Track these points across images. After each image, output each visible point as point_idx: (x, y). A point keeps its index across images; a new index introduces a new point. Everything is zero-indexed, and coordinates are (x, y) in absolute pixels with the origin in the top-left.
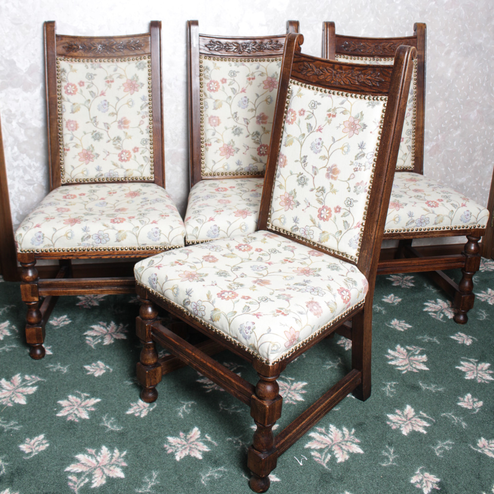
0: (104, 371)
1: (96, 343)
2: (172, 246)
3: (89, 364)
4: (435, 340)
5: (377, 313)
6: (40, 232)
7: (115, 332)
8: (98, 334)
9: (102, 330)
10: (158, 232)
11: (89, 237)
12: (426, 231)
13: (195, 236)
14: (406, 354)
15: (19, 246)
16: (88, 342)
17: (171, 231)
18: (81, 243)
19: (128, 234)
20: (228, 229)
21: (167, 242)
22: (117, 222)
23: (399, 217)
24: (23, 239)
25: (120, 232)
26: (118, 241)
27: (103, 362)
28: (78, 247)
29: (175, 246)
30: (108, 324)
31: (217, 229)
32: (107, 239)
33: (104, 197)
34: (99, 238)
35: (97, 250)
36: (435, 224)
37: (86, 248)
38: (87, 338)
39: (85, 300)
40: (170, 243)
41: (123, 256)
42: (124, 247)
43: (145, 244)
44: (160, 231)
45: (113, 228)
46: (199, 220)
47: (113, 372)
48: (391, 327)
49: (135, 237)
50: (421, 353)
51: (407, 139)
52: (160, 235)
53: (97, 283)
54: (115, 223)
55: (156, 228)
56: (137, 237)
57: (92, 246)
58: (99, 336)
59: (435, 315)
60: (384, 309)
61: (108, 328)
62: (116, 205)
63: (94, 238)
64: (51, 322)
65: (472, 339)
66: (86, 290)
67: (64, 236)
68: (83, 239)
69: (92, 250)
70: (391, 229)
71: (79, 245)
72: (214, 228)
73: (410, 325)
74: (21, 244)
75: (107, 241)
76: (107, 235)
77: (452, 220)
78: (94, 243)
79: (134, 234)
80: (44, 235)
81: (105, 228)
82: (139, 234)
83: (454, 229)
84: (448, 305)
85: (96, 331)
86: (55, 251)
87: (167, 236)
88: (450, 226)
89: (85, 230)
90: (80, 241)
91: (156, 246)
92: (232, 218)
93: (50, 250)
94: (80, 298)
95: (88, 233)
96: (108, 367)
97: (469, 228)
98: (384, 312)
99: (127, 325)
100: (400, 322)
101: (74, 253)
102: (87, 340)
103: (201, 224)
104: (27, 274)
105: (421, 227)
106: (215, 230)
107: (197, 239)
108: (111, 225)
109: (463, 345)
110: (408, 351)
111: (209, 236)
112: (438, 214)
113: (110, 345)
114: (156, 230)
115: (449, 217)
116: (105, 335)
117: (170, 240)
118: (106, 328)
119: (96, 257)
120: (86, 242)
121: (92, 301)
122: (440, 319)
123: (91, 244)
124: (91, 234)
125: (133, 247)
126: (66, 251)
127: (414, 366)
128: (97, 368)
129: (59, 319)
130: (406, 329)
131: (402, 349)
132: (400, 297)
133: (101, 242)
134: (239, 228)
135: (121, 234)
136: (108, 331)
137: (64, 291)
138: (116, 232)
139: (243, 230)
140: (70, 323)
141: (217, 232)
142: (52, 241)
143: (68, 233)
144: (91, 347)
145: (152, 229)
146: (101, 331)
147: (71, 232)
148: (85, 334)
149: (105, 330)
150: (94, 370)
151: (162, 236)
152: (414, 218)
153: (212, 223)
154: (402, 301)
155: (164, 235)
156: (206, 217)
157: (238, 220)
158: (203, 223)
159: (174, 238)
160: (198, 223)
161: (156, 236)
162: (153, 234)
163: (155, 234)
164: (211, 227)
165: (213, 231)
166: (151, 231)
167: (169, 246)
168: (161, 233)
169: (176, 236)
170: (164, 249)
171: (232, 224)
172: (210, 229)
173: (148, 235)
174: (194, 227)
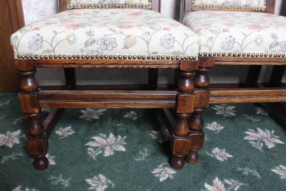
0: (106, 187)
1: (97, 154)
2: (185, 56)
3: (91, 177)
6: (38, 35)
7: (115, 143)
8: (99, 146)
9: (102, 141)
10: (171, 39)
11: (94, 42)
13: (208, 47)
15: (15, 51)
16: (89, 153)
17: (186, 38)
18: (85, 49)
19: (138, 39)
20: (243, 42)
21: (181, 50)
22: (125, 27)
24: (19, 43)
25: (128, 37)
26: (126, 47)
27: (104, 175)
28: (81, 54)
29: (189, 56)
30: (108, 136)
31: (232, 40)
32: (114, 45)
33: (108, 15)
34: (105, 43)
35: (101, 58)
37: (90, 55)
38: (89, 149)
39: (87, 113)
40: (184, 52)
41: (130, 66)
42: (133, 55)
43: (156, 53)
44: (174, 38)
45: (121, 33)
46: (213, 31)
47: (115, 188)
49: (146, 44)
52: (173, 43)
53: (101, 95)
54: (123, 28)
55: (170, 34)
56: (148, 43)
57: (96, 53)
58: (100, 147)
61: (108, 140)
62: (119, 20)
63: (100, 43)
64: (57, 132)
66: (89, 103)
67: (66, 40)
68: (86, 44)
69: (97, 58)
71: (82, 51)
72: (229, 39)
74: (17, 49)
75: (113, 47)
76: (114, 40)
78: (99, 50)
79: (145, 40)
80: (42, 38)
81: (112, 32)
82: (150, 40)
85: (96, 142)
86: (55, 58)
87: (182, 44)
89: (89, 33)
90: (83, 47)
91: (167, 55)
92: (247, 31)
93: (49, 56)
94: (83, 111)
95: (93, 37)
96: (109, 181)
99: (125, 137)
101: (77, 60)
102: (89, 151)
103: (215, 34)
104: (26, 84)
106: (230, 42)
107: (210, 50)
108: (118, 30)
111: (222, 48)
113: (111, 157)
114: (169, 36)
116: (105, 146)
117: (184, 49)
118: (106, 140)
119: (101, 66)
120: (90, 48)
121: (93, 114)
123: (95, 50)
124: (96, 39)
125: (142, 55)
126: (67, 58)
128: (98, 182)
129: (64, 130)
133: (106, 49)
134: (254, 42)
135: (130, 39)
136: (108, 142)
137: (66, 103)
138: (125, 37)
139: (259, 43)
140: (74, 134)
141: (231, 44)
142: (51, 45)
143: (70, 37)
144: (92, 158)
145: (165, 35)
146: (101, 143)
147: (74, 35)
148: (87, 144)
149: (105, 141)
150: (95, 185)
151: (176, 44)
153: (227, 34)
155: (178, 42)
156: (219, 29)
157: (253, 32)
158: (218, 33)
159: (189, 46)
160: (212, 33)
161: (169, 43)
162: (166, 41)
163: (168, 41)
164: (226, 38)
165: (228, 43)
166: (164, 37)
167: (182, 56)
168: (174, 41)
169: (190, 45)
170: (176, 60)
171: (247, 36)
172: (225, 40)
173: (160, 42)
174: (209, 37)
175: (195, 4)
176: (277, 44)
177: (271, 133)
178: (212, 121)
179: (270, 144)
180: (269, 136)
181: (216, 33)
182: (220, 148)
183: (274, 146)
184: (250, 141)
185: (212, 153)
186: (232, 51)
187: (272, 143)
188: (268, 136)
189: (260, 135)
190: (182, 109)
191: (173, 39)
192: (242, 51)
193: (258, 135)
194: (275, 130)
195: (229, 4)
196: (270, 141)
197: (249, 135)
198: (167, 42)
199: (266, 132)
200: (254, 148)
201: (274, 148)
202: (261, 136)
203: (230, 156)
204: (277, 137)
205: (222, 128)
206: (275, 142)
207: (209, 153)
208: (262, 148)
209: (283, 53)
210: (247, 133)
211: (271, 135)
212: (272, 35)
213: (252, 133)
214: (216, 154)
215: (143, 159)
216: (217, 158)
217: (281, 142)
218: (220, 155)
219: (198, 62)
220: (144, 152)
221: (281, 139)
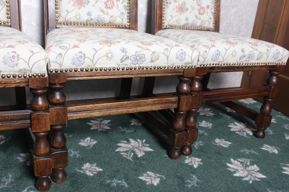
2: (32, 73)
4: (253, 152)
5: (202, 135)
10: (15, 57)
12: (251, 65)
13: (58, 63)
14: (241, 165)
17: (32, 56)
20: (94, 57)
21: (27, 68)
23: (235, 52)
29: (37, 73)
31: (83, 56)
36: (258, 59)
40: (31, 70)
43: (0, 71)
44: (19, 55)
46: (63, 47)
48: (217, 144)
50: (252, 164)
51: (212, 7)
52: (18, 60)
55: (14, 52)
59: (241, 133)
60: (204, 132)
65: (275, 148)
70: (228, 62)
72: (79, 55)
73: (229, 142)
77: (268, 57)
83: (268, 64)
84: (243, 125)
87: (27, 62)
88: (265, 62)
91: (13, 73)
92: (97, 46)
97: (276, 64)
98: (205, 134)
100: (221, 141)
105: (248, 62)
106: (81, 57)
107: (61, 67)
109: (274, 154)
110: (242, 163)
111: (74, 64)
112: (260, 51)
114: (13, 54)
115: (267, 54)
117: (31, 67)
122: (246, 136)
127: (254, 175)
130: (229, 145)
131: (236, 162)
132: (210, 123)
134: (105, 56)
139: (109, 58)
141: (82, 59)
145: (8, 53)
151: (20, 61)
152: (245, 54)
153: (77, 50)
154: (213, 125)
155: (23, 60)
156: (70, 45)
157: (103, 47)
158: (67, 49)
159: (35, 63)
160: (62, 49)
161: (13, 61)
162: (9, 59)
163: (11, 58)
164: (76, 54)
165: (78, 58)
166: (7, 55)
167: (28, 74)
168: (19, 58)
169: (37, 62)
170: (23, 78)
171: (98, 51)
172: (75, 56)
173: (3, 60)
174: (58, 53)
175: (59, 21)
176: (128, 58)
177: (142, 142)
178: (86, 137)
179: (140, 153)
180: (141, 145)
181: (66, 49)
182: (91, 163)
183: (144, 154)
184: (122, 152)
185: (82, 169)
186: (84, 66)
187: (142, 152)
188: (139, 145)
189: (131, 145)
190: (38, 128)
191: (17, 57)
192: (94, 66)
193: (130, 146)
194: (146, 139)
195: (93, 20)
196: (140, 150)
197: (120, 147)
198: (11, 60)
199: (138, 142)
200: (125, 158)
201: (143, 156)
202: (133, 146)
203: (101, 170)
204: (148, 145)
205: (95, 142)
206: (145, 150)
207: (79, 170)
208: (133, 157)
209: (135, 66)
210: (120, 144)
211: (143, 144)
212: (122, 50)
213: (124, 145)
214: (86, 169)
215: (6, 186)
216: (87, 173)
217: (151, 150)
218: (90, 170)
219: (48, 79)
220: (7, 178)
221: (150, 147)
